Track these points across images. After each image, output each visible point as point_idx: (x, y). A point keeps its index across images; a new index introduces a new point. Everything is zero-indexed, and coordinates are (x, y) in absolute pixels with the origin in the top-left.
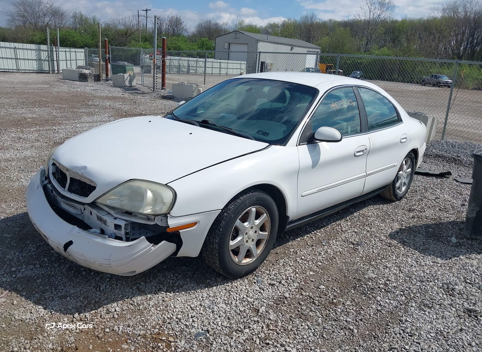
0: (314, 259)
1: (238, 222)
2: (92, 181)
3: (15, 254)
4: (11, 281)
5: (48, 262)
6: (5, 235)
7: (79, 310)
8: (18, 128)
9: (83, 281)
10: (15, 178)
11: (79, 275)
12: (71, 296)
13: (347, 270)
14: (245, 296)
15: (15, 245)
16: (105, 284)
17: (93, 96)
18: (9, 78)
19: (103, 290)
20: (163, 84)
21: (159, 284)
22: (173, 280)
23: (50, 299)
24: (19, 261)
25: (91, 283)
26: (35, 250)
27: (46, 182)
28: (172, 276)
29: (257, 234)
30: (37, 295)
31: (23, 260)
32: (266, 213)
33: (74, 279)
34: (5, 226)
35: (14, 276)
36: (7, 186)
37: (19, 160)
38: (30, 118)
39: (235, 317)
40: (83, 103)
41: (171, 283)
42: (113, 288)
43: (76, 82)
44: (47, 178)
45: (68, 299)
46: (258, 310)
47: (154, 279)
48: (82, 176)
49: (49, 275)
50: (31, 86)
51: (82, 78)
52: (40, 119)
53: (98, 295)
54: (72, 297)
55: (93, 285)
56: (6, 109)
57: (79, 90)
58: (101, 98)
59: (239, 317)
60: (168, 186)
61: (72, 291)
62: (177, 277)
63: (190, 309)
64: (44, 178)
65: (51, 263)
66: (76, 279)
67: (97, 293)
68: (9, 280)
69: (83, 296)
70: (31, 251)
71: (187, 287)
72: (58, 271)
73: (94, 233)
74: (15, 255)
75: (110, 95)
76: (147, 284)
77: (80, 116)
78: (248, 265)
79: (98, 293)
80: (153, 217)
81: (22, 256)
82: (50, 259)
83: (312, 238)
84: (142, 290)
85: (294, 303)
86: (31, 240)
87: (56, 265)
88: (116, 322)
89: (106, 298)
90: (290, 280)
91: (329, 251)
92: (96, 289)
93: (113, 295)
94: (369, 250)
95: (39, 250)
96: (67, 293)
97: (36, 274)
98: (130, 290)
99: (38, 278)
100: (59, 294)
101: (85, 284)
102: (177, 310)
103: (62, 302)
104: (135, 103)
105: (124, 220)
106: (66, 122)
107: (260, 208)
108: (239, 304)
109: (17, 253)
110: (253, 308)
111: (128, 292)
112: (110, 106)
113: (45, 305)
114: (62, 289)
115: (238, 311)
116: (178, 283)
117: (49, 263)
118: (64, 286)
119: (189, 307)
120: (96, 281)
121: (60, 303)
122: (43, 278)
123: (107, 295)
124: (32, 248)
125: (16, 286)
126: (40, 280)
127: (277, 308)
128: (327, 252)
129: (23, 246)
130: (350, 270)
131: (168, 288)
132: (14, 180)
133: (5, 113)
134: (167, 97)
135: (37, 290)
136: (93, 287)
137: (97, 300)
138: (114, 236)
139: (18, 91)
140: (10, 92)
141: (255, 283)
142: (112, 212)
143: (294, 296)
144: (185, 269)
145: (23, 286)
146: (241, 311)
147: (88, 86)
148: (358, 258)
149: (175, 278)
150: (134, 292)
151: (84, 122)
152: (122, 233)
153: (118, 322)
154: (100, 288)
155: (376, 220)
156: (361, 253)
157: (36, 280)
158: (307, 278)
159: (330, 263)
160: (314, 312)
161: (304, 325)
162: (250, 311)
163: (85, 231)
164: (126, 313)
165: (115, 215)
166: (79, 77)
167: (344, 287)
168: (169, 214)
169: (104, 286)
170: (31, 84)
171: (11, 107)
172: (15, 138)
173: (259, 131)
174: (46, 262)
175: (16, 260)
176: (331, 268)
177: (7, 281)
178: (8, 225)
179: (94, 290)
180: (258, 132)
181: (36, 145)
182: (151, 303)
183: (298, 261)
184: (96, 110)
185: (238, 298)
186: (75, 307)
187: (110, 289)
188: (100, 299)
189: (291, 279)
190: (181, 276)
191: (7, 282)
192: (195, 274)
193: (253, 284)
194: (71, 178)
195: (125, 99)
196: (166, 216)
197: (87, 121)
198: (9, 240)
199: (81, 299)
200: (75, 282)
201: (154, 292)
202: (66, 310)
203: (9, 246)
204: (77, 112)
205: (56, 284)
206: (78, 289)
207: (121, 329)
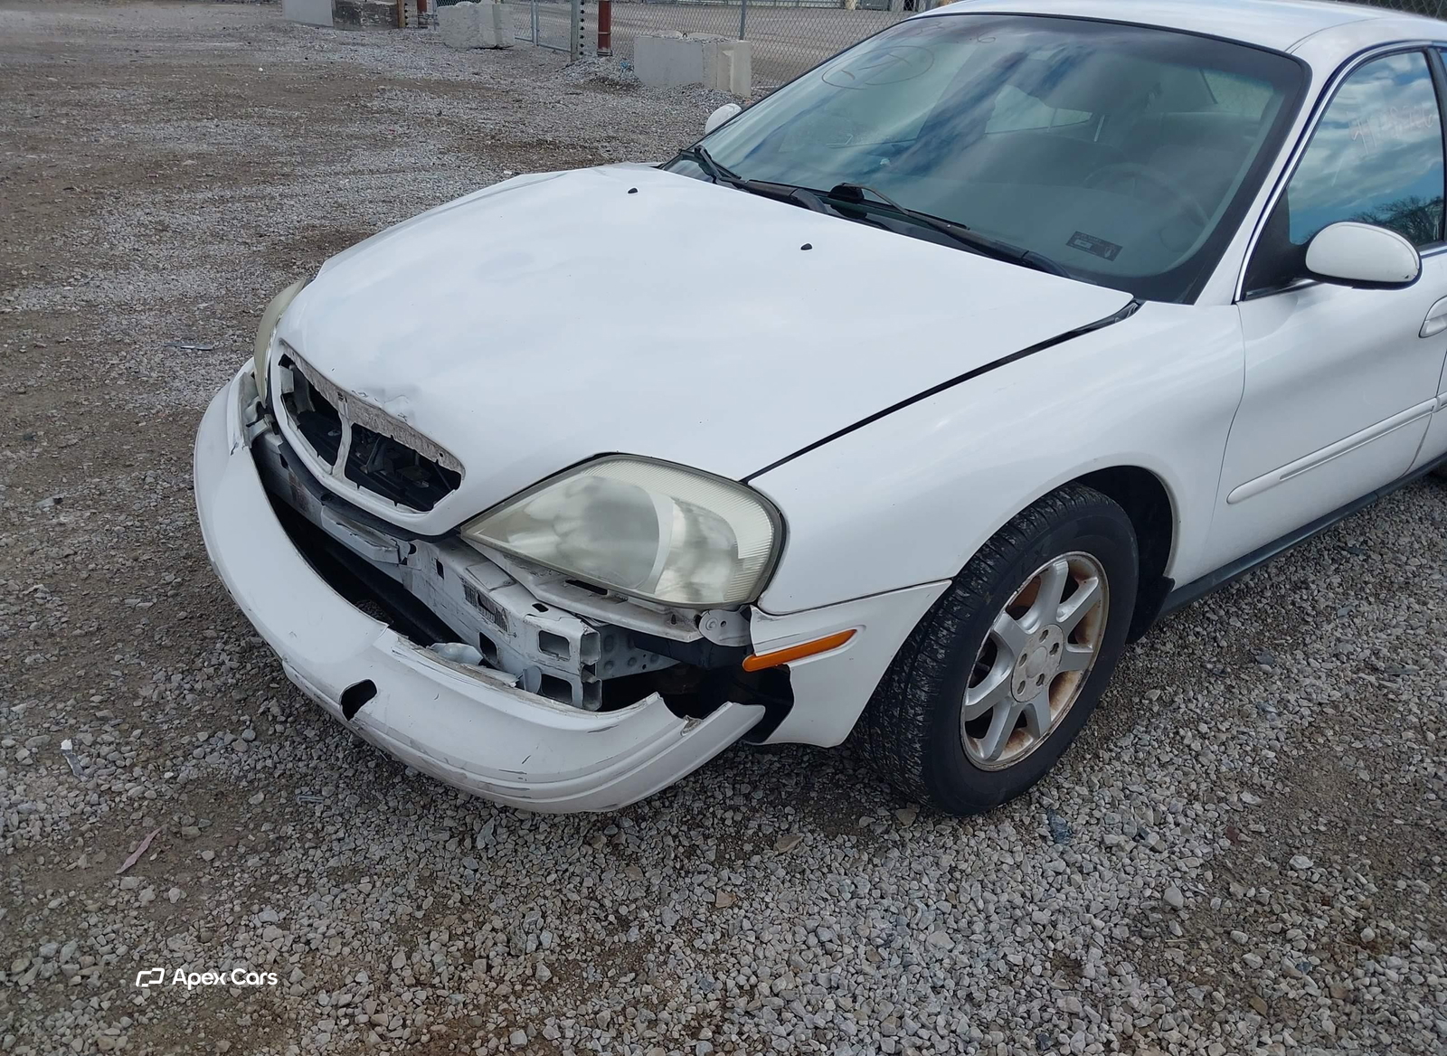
0: (1243, 733)
1: (1002, 621)
2: (443, 452)
3: (168, 679)
4: (160, 795)
5: (283, 719)
6: (131, 601)
7: (408, 937)
8: (155, 192)
9: (409, 805)
10: (154, 375)
11: (396, 781)
12: (373, 871)
13: (1377, 784)
14: (1019, 901)
15: (166, 642)
16: (492, 822)
17: (383, 80)
18: (122, 19)
19: (486, 848)
20: (604, 40)
21: (684, 828)
22: (736, 809)
23: (302, 881)
24: (182, 710)
25: (441, 817)
26: (235, 664)
27: (261, 427)
28: (729, 793)
29: (1057, 656)
30: (253, 861)
31: (197, 708)
32: (1101, 577)
33: (381, 797)
34: (128, 564)
35: (168, 775)
36: (131, 406)
37: (163, 307)
38: (191, 157)
39: (994, 993)
40: (353, 105)
41: (729, 822)
42: (520, 842)
43: (325, 31)
44: (265, 410)
45: (365, 884)
46: (1078, 964)
47: (667, 804)
48: (401, 425)
49: (291, 776)
50: (190, 45)
51: (342, 17)
52: (222, 159)
53: (469, 872)
54: (379, 876)
55: (448, 823)
56: (116, 124)
57: (336, 57)
58: (411, 85)
59: (1009, 990)
60: (750, 487)
61: (376, 851)
62: (747, 797)
63: (819, 951)
64: (252, 408)
65: (292, 723)
66: (385, 795)
67: (466, 861)
68: (150, 794)
69: (415, 873)
70: (223, 669)
71: (794, 844)
72: (319, 758)
73: (458, 659)
74: (168, 686)
75: (436, 76)
76: (643, 825)
77: (348, 149)
78: (1018, 767)
79: (470, 861)
80: (692, 614)
81: (192, 690)
82: (290, 707)
83: (1215, 639)
84: (628, 852)
85: (1210, 933)
86: (219, 622)
87: (310, 733)
88: (548, 1000)
89: (499, 883)
90: (1172, 826)
91: (1292, 697)
92: (461, 842)
93: (524, 872)
94: (1440, 699)
95: (249, 666)
96: (359, 858)
97: (247, 768)
98: (584, 850)
99: (253, 787)
100: (332, 862)
101: (420, 819)
102: (771, 953)
103: (344, 895)
104: (516, 105)
105: (577, 616)
106: (306, 171)
107: (1083, 560)
108: (999, 936)
109: (177, 678)
110: (1055, 950)
111: (578, 860)
112: (440, 114)
113: (285, 907)
114: (339, 840)
115: (1002, 965)
116: (754, 824)
117: (286, 721)
118: (345, 824)
119: (813, 940)
120: (457, 808)
121: (338, 901)
122: (271, 788)
123: (500, 872)
124: (224, 657)
125: (176, 818)
126: (261, 796)
127: (1146, 955)
128: (1283, 703)
129: (195, 648)
130: (1391, 787)
131: (722, 847)
132: (151, 381)
133: (113, 137)
134: (617, 84)
135: (251, 837)
136: (448, 834)
137: (467, 893)
138: (538, 682)
139: (149, 62)
140: (124, 66)
141: (1044, 838)
142: (528, 579)
143: (1200, 899)
144: (772, 763)
145: (204, 822)
146: (1011, 966)
147: (363, 45)
148: (1410, 734)
149: (740, 801)
150: (601, 859)
151: (362, 173)
152: (569, 668)
153: (554, 998)
154: (474, 841)
155: (1431, 568)
156: (1415, 709)
157: (245, 795)
158: (1237, 818)
159: (1307, 751)
160: (1297, 979)
161: (1270, 1042)
162: (1048, 965)
163: (422, 652)
164: (579, 957)
165: (543, 594)
166: (336, 14)
167: (1386, 861)
168: (755, 604)
169: (488, 829)
170: (187, 39)
171: (128, 118)
172: (146, 227)
173: (1077, 235)
174: (275, 717)
175: (173, 705)
176: (1316, 774)
177: (144, 798)
178: (141, 559)
179: (452, 845)
180: (1073, 239)
181: (217, 253)
182: (670, 918)
183: (1186, 742)
184: (397, 127)
185: (992, 908)
186: (392, 920)
187: (510, 846)
188: (477, 889)
189: (1177, 824)
190: (759, 794)
191: (146, 803)
192: (809, 787)
193: (1039, 842)
194: (356, 429)
195: (483, 88)
196: (743, 610)
197: (372, 167)
198: (144, 620)
199: (412, 886)
200: (383, 807)
201: (671, 863)
202: (362, 933)
203: (146, 646)
204: (338, 134)
205: (318, 814)
206: (397, 843)
207: (570, 1034)
